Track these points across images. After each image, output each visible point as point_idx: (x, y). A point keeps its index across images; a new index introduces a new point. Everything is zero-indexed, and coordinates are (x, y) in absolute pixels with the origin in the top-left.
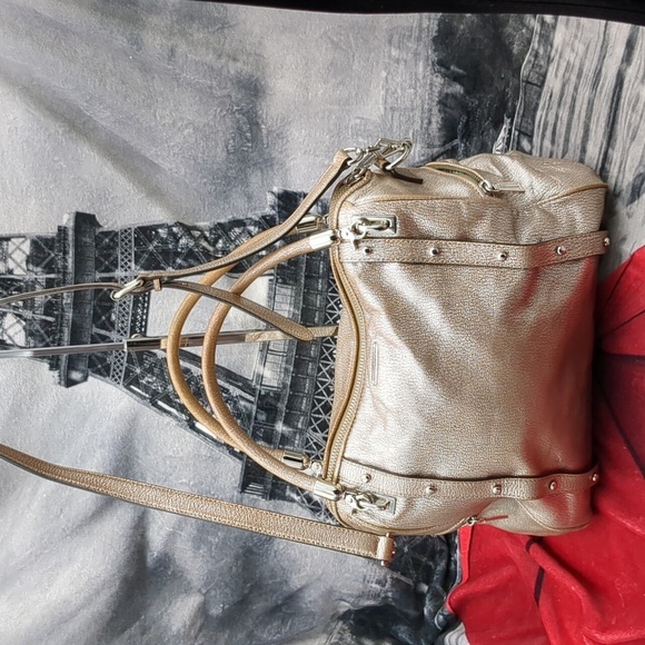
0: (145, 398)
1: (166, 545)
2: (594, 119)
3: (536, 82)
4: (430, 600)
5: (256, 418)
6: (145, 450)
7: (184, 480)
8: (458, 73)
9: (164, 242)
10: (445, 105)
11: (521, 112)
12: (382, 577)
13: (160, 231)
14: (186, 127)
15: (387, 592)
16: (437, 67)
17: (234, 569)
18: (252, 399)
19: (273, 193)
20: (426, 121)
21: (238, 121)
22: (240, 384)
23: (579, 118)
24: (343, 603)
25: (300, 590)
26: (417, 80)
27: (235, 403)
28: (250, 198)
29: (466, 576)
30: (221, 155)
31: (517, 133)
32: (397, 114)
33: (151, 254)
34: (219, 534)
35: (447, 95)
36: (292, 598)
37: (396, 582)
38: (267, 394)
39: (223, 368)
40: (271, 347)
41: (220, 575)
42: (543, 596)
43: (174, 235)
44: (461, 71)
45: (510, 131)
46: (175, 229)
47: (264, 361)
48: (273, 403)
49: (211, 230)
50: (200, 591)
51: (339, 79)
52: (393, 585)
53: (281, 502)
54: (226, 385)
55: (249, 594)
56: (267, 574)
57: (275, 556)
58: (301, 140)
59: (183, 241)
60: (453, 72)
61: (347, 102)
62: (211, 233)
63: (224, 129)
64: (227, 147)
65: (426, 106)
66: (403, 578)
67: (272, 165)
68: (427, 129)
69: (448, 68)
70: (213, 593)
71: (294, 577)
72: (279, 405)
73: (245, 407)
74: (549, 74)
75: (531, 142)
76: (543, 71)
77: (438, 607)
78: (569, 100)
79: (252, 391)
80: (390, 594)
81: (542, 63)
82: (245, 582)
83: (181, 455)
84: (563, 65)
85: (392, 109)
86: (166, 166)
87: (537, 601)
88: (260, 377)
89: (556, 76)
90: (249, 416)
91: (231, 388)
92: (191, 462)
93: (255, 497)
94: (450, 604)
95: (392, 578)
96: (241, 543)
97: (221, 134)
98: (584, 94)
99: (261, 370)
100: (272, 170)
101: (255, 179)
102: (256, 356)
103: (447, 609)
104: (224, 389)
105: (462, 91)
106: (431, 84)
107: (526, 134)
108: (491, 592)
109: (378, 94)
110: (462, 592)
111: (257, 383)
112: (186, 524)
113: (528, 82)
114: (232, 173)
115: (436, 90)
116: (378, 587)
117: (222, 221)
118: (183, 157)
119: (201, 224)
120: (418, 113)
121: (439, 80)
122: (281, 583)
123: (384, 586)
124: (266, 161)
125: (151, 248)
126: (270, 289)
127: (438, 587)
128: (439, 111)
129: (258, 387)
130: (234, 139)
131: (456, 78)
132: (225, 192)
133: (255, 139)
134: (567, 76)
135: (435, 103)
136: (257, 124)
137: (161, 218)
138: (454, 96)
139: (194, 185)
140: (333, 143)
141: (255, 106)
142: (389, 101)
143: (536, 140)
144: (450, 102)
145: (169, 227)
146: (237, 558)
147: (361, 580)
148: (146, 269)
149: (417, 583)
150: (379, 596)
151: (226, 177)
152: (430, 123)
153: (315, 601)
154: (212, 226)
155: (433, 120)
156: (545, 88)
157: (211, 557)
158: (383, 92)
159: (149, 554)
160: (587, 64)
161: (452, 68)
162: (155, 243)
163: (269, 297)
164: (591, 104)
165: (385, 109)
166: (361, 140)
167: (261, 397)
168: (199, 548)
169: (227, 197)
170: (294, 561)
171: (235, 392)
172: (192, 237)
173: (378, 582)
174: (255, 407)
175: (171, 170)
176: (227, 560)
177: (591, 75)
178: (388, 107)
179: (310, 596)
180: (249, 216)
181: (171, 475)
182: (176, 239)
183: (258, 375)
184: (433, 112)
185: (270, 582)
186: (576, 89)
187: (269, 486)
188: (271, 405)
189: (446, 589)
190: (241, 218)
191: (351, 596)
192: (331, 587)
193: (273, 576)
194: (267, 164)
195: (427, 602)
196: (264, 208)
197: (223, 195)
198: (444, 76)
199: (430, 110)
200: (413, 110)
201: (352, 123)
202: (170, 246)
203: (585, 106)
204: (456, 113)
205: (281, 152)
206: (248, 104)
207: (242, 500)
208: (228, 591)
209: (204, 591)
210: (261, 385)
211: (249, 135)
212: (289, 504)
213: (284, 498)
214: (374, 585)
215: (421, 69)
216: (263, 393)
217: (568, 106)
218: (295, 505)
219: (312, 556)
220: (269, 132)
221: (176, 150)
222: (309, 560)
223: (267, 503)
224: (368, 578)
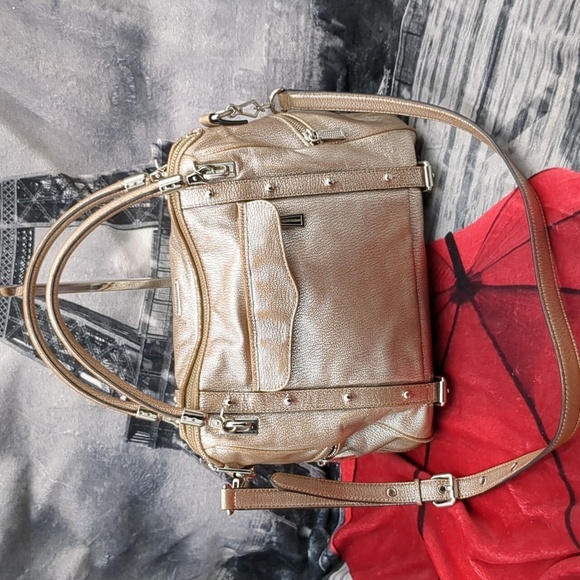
0: (29, 350)
1: (50, 497)
2: (474, 61)
3: (416, 32)
4: (314, 542)
5: (142, 367)
6: (29, 402)
7: (69, 431)
8: (339, 27)
9: (47, 193)
10: (326, 58)
11: (401, 62)
12: (267, 521)
13: (43, 182)
14: (70, 79)
15: (271, 537)
16: (318, 21)
17: (120, 519)
18: (138, 348)
19: (157, 145)
20: (307, 74)
21: (122, 72)
22: (126, 333)
23: (459, 63)
24: (228, 550)
25: (187, 537)
26: (299, 32)
27: (121, 352)
28: (134, 150)
29: (349, 517)
30: (104, 106)
31: (397, 83)
32: (279, 66)
33: (35, 206)
34: (105, 484)
35: (328, 48)
36: (178, 546)
37: (280, 526)
38: (153, 343)
39: (109, 318)
40: (156, 297)
41: (106, 525)
42: (425, 529)
43: (58, 187)
44: (341, 25)
45: (390, 82)
46: (58, 181)
47: (149, 310)
48: (159, 351)
49: (94, 183)
50: (85, 542)
51: (223, 30)
52: (277, 529)
53: (167, 450)
54: (112, 335)
55: (134, 544)
56: (153, 523)
57: (161, 505)
58: (185, 91)
59: (67, 192)
60: (334, 26)
61: (231, 53)
62: (95, 186)
63: (109, 81)
64: (111, 99)
65: (308, 59)
66: (287, 522)
67: (156, 117)
68: (308, 82)
69: (329, 22)
70: (98, 544)
71: (180, 525)
72: (165, 353)
73: (130, 356)
74: (428, 24)
75: (410, 90)
76: (422, 20)
77: (322, 549)
78: (450, 46)
79: (138, 341)
80: (274, 539)
81: (421, 13)
82: (131, 532)
83: (66, 405)
84: (443, 13)
85: (275, 61)
86: (49, 118)
87: (421, 533)
88: (146, 326)
89: (436, 24)
90: (135, 365)
91: (117, 338)
92: (76, 412)
93: (141, 445)
94: (334, 545)
95: (277, 522)
96: (127, 492)
97: (105, 86)
98: (465, 37)
99: (147, 319)
100: (156, 121)
101: (139, 131)
102: (142, 306)
103: (331, 550)
104: (110, 338)
105: (342, 45)
106: (312, 37)
107: (406, 84)
108: (375, 530)
109: (261, 46)
110: (345, 533)
111: (143, 331)
112: (71, 475)
113: (408, 33)
114: (116, 125)
115: (318, 43)
116: (263, 531)
117: (106, 173)
118: (66, 109)
119: (85, 176)
120: (300, 66)
121: (320, 34)
122: (167, 531)
123: (269, 530)
124: (150, 113)
125: (34, 200)
126: (155, 240)
127: (322, 529)
128: (320, 64)
129: (144, 336)
130: (117, 90)
131: (336, 32)
132: (108, 145)
133: (140, 91)
134: (447, 23)
135: (316, 57)
136: (141, 75)
137: (45, 169)
138: (334, 50)
139: (78, 137)
140: (217, 94)
141: (139, 57)
142: (272, 52)
143: (416, 88)
144: (331, 55)
145: (53, 179)
146: (122, 507)
147: (246, 525)
148: (29, 221)
149: (300, 527)
150: (263, 541)
151: (109, 129)
152: (311, 76)
153: (201, 549)
154: (96, 179)
155: (314, 73)
156: (425, 37)
157: (97, 508)
158: (265, 44)
159: (33, 507)
160: (468, 9)
161: (333, 21)
162: (38, 195)
163: (154, 248)
164: (471, 47)
165: (268, 60)
166: (244, 91)
167: (147, 346)
168: (84, 499)
169: (110, 150)
170: (180, 509)
171: (121, 341)
172: (76, 188)
173: (263, 527)
174: (141, 356)
175: (54, 122)
176: (113, 511)
177: (472, 19)
178: (271, 59)
179: (196, 543)
180: (134, 168)
181: (56, 426)
182: (60, 191)
183: (144, 324)
184: (314, 65)
185: (156, 531)
186: (456, 35)
187: (156, 434)
188: (157, 353)
189: (329, 531)
190: (125, 170)
191: (236, 541)
192: (217, 534)
193: (159, 525)
194: (151, 116)
195: (311, 544)
196: (148, 161)
197: (108, 147)
198: (325, 29)
199: (311, 63)
200: (295, 62)
201: (235, 74)
202: (54, 198)
203: (465, 50)
204: (337, 67)
205: (166, 104)
206: (132, 55)
207: (128, 448)
208: (113, 541)
209: (89, 543)
210: (147, 333)
211: (132, 86)
212: (176, 451)
213: (170, 446)
214: (259, 530)
215: (302, 22)
216: (149, 341)
217: (448, 51)
218: (181, 452)
219: (199, 503)
220: (153, 84)
221: (60, 102)
222: (195, 507)
223: (154, 451)
224: (253, 523)
